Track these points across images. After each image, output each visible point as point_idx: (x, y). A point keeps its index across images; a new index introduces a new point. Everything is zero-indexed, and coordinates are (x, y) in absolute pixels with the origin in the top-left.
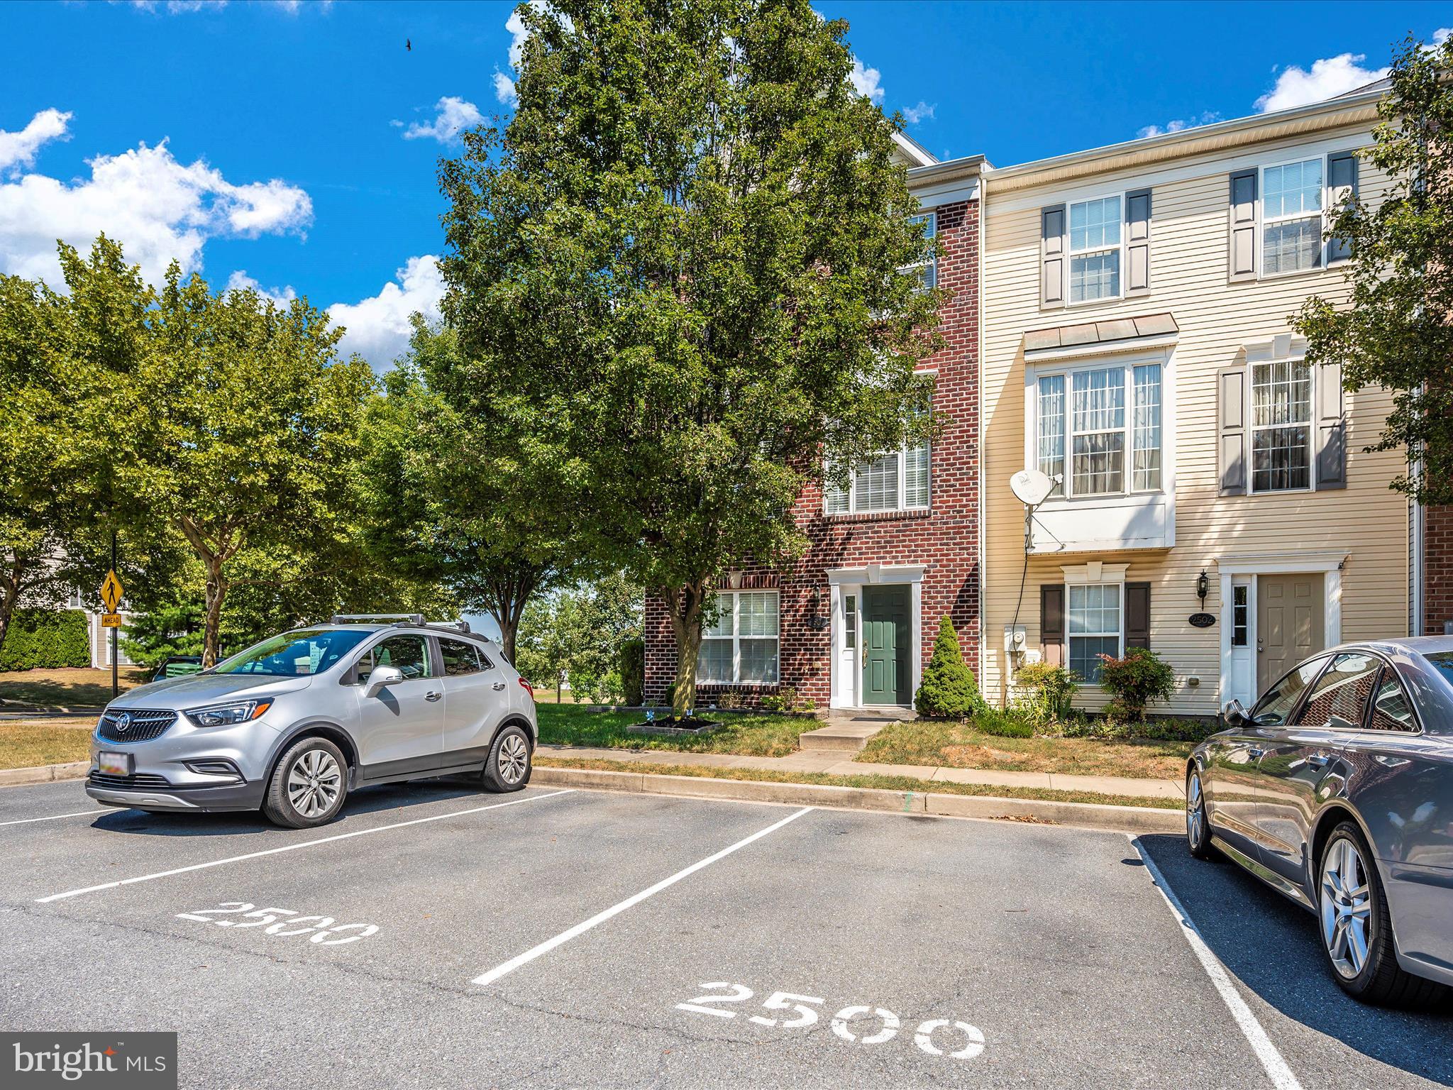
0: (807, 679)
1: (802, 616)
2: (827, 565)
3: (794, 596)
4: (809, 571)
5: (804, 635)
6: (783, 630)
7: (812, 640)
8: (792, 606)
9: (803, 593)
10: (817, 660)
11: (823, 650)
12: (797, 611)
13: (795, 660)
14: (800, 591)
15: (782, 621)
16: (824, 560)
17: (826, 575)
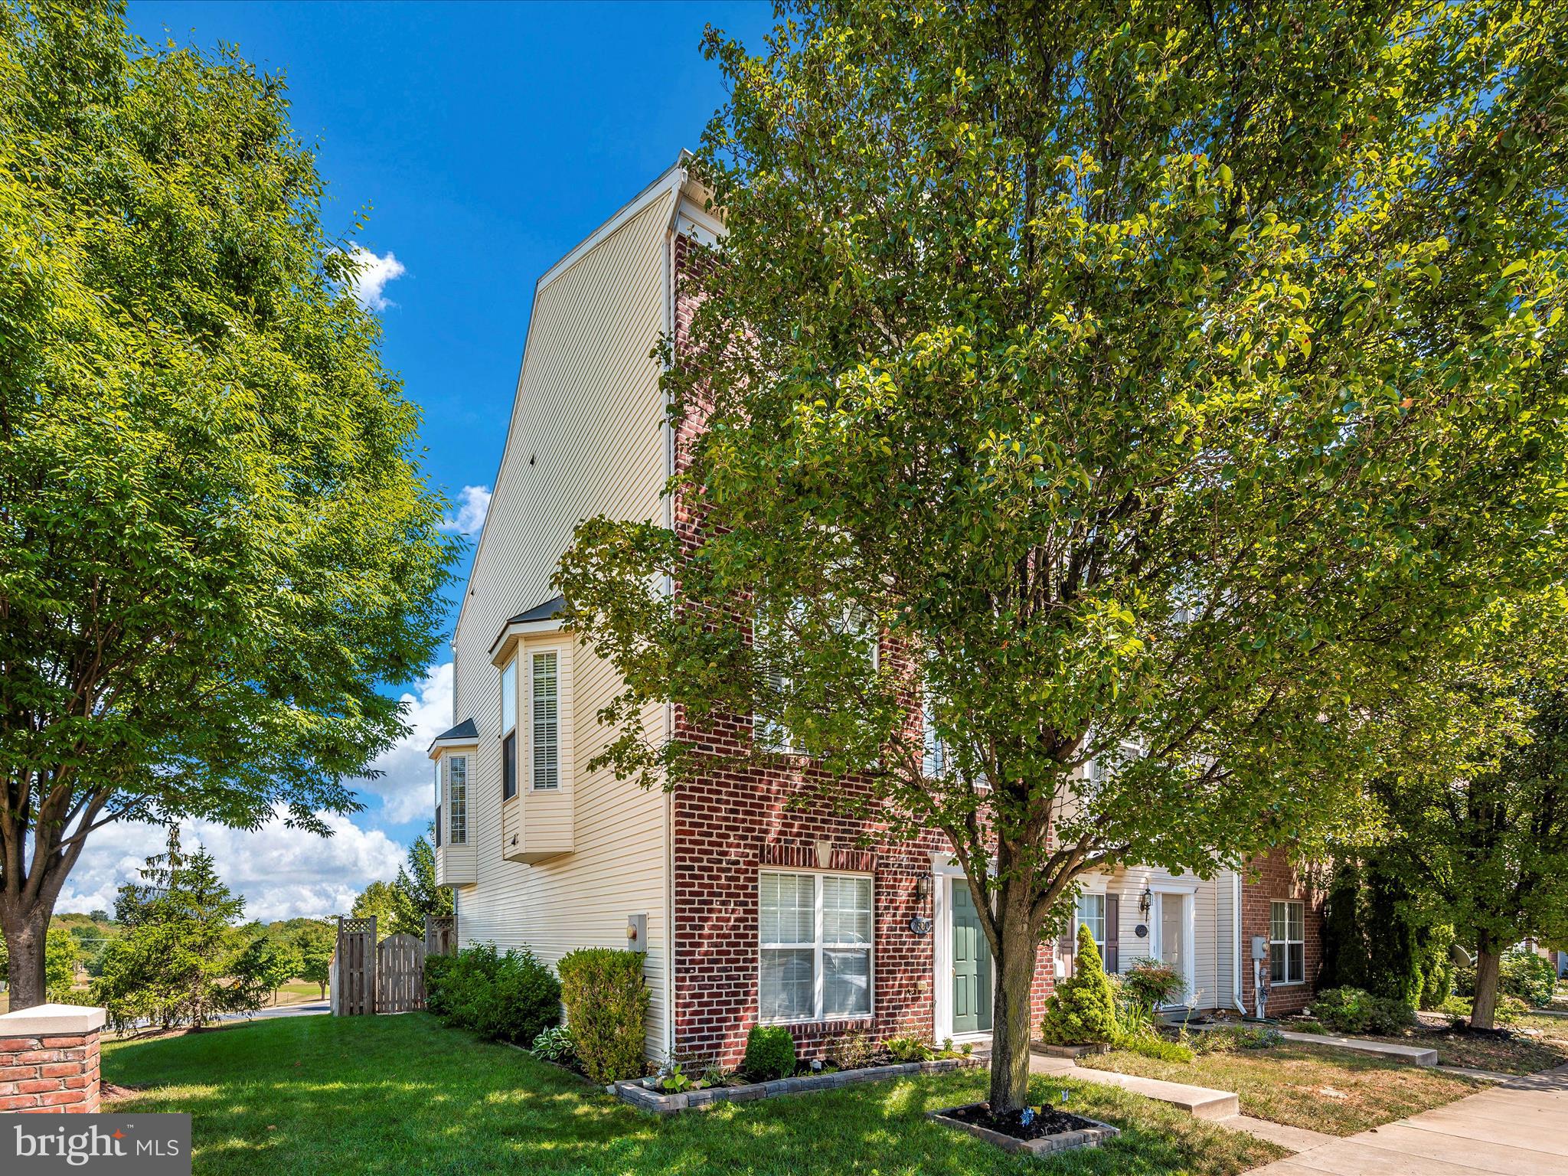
0: (907, 1006)
1: (904, 915)
2: (928, 847)
3: (893, 887)
4: (910, 853)
5: (904, 943)
6: (877, 936)
7: (913, 950)
8: (892, 901)
9: (903, 883)
10: (919, 978)
11: (925, 964)
12: (896, 908)
13: (895, 979)
14: (901, 880)
15: (877, 922)
16: (925, 839)
17: (927, 861)
